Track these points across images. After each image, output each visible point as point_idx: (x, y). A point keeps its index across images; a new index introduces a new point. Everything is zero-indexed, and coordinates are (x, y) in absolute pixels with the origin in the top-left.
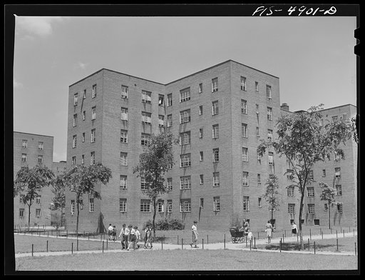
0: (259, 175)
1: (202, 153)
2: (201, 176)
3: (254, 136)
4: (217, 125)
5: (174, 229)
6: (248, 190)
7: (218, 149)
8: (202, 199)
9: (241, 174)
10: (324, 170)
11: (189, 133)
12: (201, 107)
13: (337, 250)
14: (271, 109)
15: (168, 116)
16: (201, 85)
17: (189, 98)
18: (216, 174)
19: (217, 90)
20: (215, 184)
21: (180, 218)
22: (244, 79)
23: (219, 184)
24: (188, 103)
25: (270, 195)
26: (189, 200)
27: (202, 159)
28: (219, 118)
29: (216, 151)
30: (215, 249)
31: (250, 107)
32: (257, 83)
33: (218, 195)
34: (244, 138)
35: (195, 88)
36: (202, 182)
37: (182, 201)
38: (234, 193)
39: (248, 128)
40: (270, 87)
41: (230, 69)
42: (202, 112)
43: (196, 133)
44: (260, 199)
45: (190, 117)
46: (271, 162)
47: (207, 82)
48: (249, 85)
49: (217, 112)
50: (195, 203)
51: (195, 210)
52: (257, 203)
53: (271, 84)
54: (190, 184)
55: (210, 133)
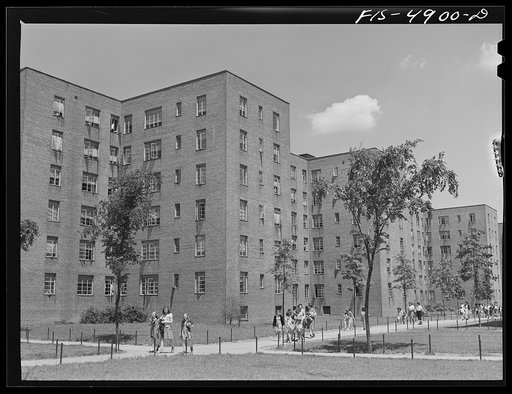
0: (261, 240)
1: (178, 206)
2: (177, 240)
3: (257, 184)
4: (204, 165)
5: (131, 321)
6: (246, 262)
7: (204, 201)
8: (177, 276)
9: (238, 239)
10: (338, 238)
11: (158, 175)
12: (179, 138)
14: (278, 146)
15: (125, 148)
16: (179, 104)
17: (160, 124)
18: (200, 237)
19: (204, 113)
20: (199, 253)
21: (139, 304)
22: (244, 100)
23: (204, 253)
24: (157, 130)
25: (280, 271)
26: (155, 277)
27: (178, 214)
28: (207, 154)
29: (201, 204)
31: (251, 142)
32: (261, 108)
33: (201, 269)
34: (243, 186)
35: (170, 109)
36: (178, 249)
37: (143, 278)
38: (228, 266)
39: (249, 171)
40: (278, 115)
41: (225, 83)
42: (179, 146)
43: (169, 176)
44: (262, 276)
45: (160, 152)
46: (278, 222)
47: (189, 101)
48: (251, 109)
49: (205, 146)
50: (167, 279)
51: (165, 292)
52: (258, 282)
53: (280, 112)
54: (158, 253)
55: (191, 175)
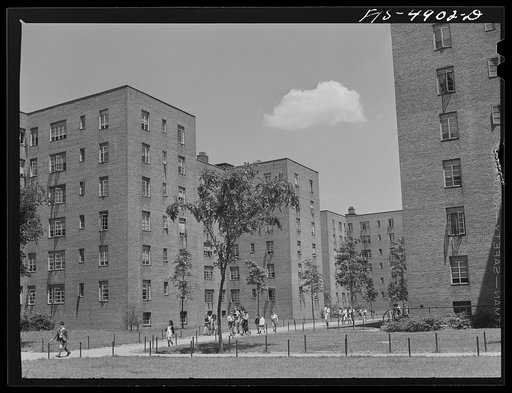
0: (165, 250)
1: (82, 217)
2: (81, 251)
3: (160, 195)
4: (107, 178)
5: (38, 329)
6: (150, 271)
7: (107, 212)
8: (82, 285)
9: (140, 249)
10: (253, 245)
11: (63, 187)
12: (82, 151)
13: (266, 351)
14: (183, 158)
15: (31, 160)
16: (83, 117)
17: (65, 136)
18: (103, 248)
19: (107, 126)
20: (102, 263)
21: (47, 312)
22: (146, 114)
23: (107, 263)
24: (62, 143)
25: (180, 278)
26: (62, 287)
27: (83, 225)
28: (109, 167)
29: (104, 215)
30: (99, 356)
31: (153, 155)
32: (164, 121)
33: (105, 278)
34: (145, 198)
35: (74, 123)
36: (83, 259)
37: (50, 287)
38: (130, 274)
39: (151, 183)
40: (183, 128)
41: (126, 98)
42: (83, 158)
43: (74, 188)
44: (166, 284)
45: (65, 164)
46: (183, 231)
47: (92, 115)
48: (154, 123)
49: (107, 159)
50: (71, 290)
51: (71, 301)
52: (162, 289)
53: (185, 124)
54: (64, 263)
55: (95, 188)
